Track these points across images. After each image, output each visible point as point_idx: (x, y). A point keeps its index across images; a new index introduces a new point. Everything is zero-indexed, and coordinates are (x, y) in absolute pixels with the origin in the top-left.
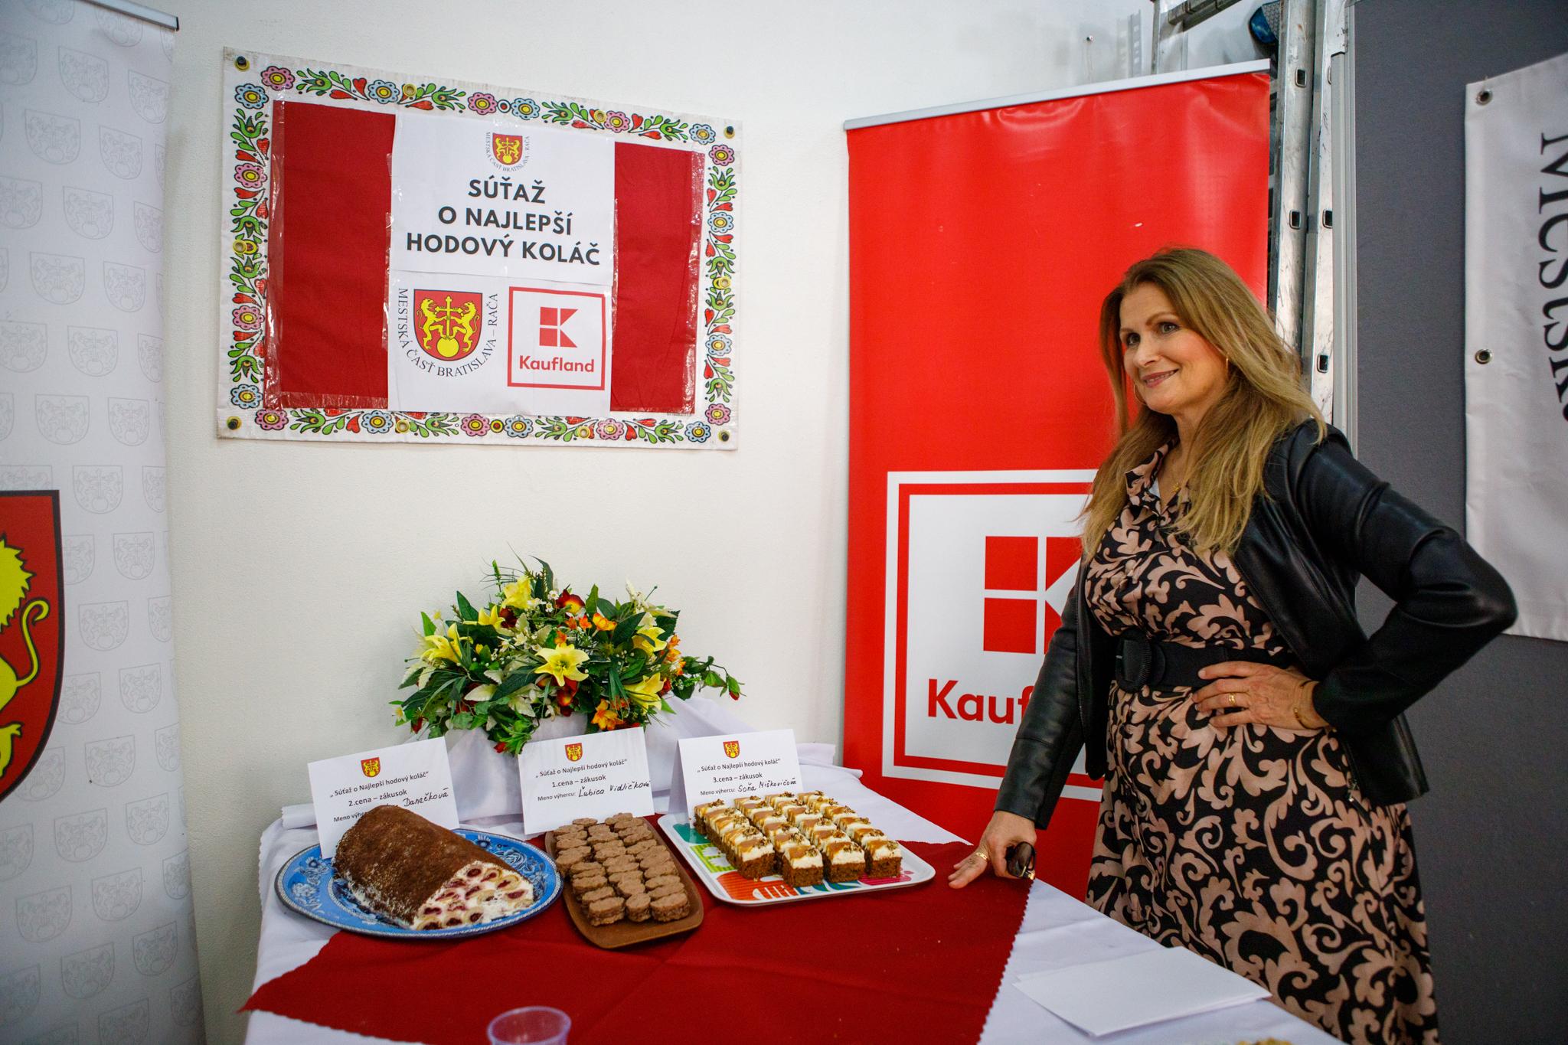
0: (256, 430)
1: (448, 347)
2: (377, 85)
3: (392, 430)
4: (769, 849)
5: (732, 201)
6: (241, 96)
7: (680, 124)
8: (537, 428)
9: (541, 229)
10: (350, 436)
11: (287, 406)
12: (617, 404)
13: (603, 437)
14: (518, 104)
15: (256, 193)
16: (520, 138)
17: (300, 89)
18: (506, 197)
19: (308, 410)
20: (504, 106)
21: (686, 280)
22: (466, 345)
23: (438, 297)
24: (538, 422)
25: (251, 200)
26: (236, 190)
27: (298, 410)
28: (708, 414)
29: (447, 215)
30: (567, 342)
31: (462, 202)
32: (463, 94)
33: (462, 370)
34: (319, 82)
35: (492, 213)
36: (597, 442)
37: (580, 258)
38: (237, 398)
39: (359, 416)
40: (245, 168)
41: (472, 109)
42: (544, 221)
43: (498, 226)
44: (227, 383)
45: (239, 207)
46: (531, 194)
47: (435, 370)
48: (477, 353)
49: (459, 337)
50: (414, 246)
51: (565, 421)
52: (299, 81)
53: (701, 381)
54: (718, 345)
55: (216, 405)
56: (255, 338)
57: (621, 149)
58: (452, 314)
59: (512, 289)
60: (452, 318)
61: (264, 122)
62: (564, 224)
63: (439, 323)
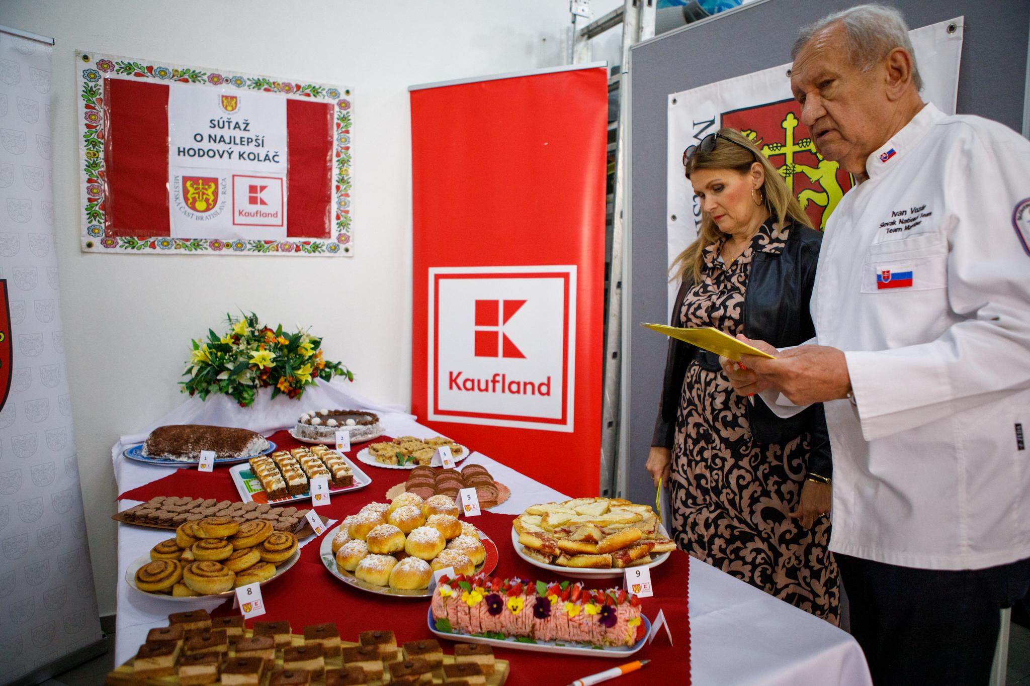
0: (101, 248)
1: (201, 205)
2: (159, 70)
3: (173, 247)
5: (349, 129)
6: (86, 75)
7: (321, 89)
8: (249, 246)
9: (248, 145)
10: (151, 250)
11: (118, 236)
12: (290, 234)
13: (283, 250)
14: (234, 79)
15: (96, 126)
16: (236, 98)
17: (118, 71)
18: (229, 128)
19: (128, 238)
20: (227, 81)
21: (324, 171)
22: (210, 204)
23: (195, 180)
24: (249, 243)
25: (94, 130)
26: (86, 125)
27: (123, 238)
28: (339, 238)
29: (199, 138)
30: (263, 202)
31: (206, 131)
32: (205, 74)
33: (209, 217)
34: (128, 68)
35: (222, 137)
36: (280, 253)
37: (269, 159)
38: (91, 232)
39: (155, 241)
40: (90, 113)
41: (210, 82)
42: (249, 141)
43: (225, 143)
44: (85, 224)
45: (88, 134)
46: (243, 126)
47: (194, 217)
48: (216, 208)
49: (207, 200)
50: (182, 154)
51: (263, 243)
52: (117, 67)
53: (334, 222)
54: (343, 203)
55: (80, 235)
56: (99, 201)
57: (289, 102)
58: (203, 188)
59: (234, 176)
60: (203, 190)
61: (99, 89)
62: (260, 142)
63: (197, 193)
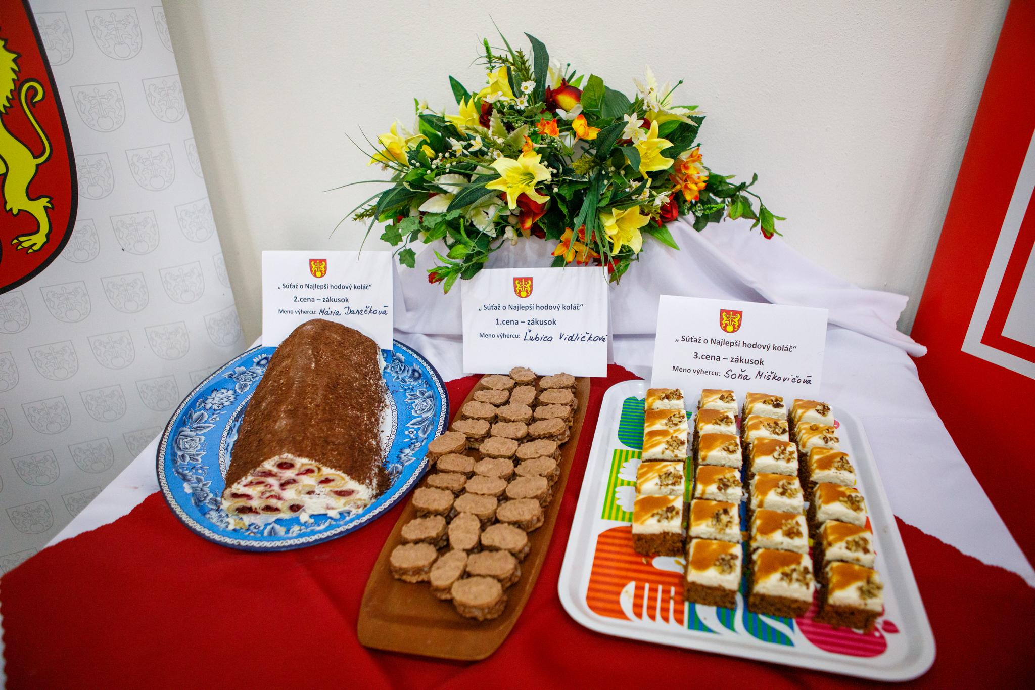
4: (675, 525)
